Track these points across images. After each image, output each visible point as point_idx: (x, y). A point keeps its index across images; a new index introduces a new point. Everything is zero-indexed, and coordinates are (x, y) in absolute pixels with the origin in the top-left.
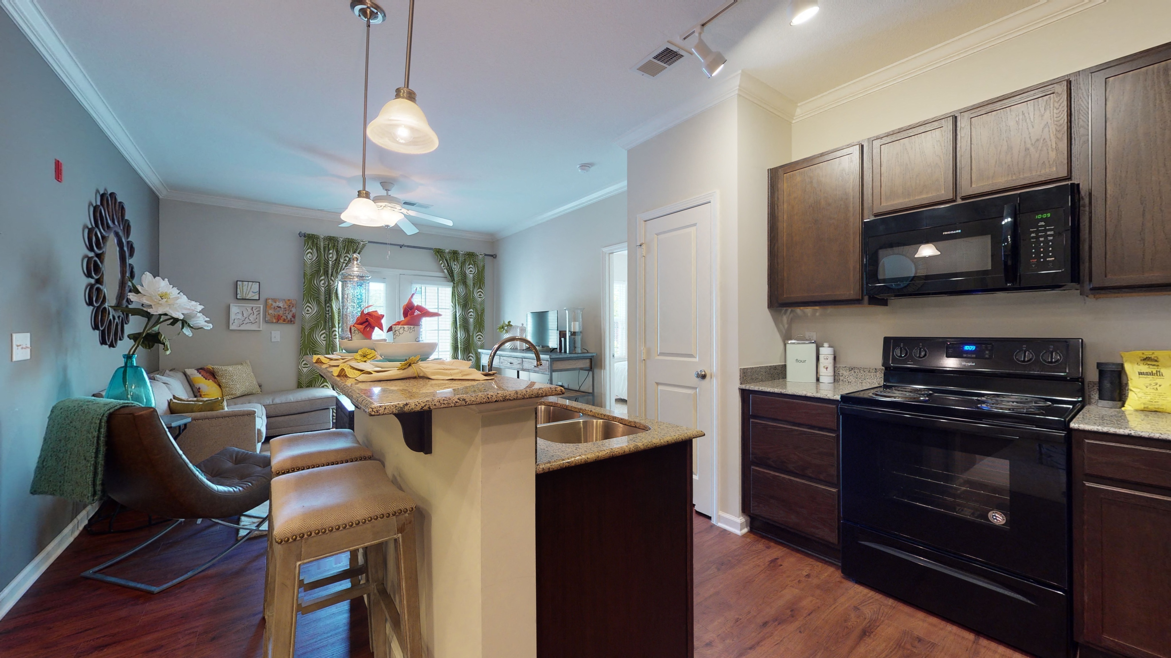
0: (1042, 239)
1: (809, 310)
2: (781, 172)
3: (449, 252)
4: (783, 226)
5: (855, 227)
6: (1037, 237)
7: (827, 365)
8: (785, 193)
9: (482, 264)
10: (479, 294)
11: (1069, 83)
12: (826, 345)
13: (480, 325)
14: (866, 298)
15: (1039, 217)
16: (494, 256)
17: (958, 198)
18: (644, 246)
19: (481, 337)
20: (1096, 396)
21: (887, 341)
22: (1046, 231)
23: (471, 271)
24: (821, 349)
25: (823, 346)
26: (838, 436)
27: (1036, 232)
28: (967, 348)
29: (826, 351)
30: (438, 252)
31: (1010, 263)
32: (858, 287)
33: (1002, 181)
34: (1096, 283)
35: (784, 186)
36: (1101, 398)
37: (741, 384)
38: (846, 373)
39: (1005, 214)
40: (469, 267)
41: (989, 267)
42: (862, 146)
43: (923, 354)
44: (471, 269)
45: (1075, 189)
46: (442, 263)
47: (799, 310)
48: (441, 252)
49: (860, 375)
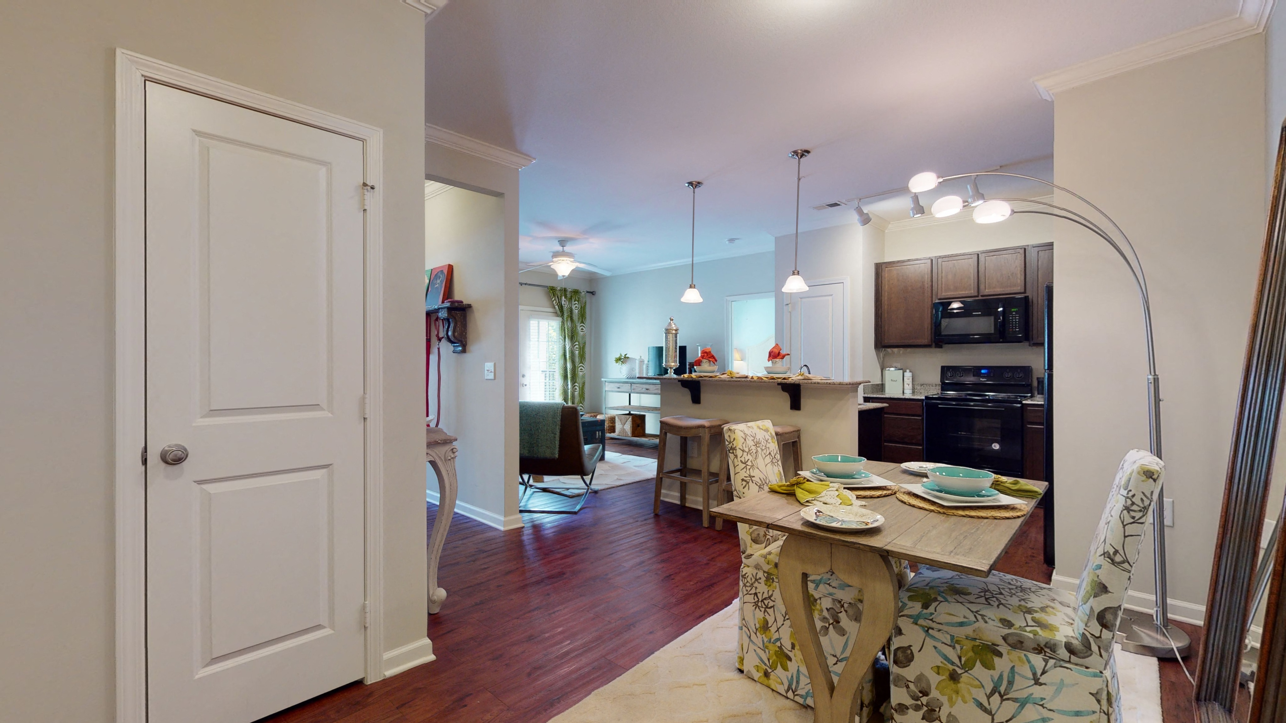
0: (1014, 320)
1: (896, 350)
2: (884, 266)
3: (560, 290)
4: (885, 298)
5: (928, 304)
6: (1012, 319)
7: (909, 383)
8: (886, 280)
9: (584, 300)
10: (581, 328)
11: (1025, 249)
12: (908, 371)
13: (582, 357)
14: (934, 344)
15: (1013, 310)
16: (593, 293)
17: (980, 296)
18: (790, 305)
19: (583, 368)
20: (1036, 393)
21: (943, 368)
22: (1015, 317)
23: (576, 307)
24: (905, 373)
25: (906, 372)
26: (923, 419)
27: (1012, 317)
28: (983, 371)
29: (908, 374)
30: (552, 290)
31: (1001, 329)
32: (929, 338)
33: (998, 290)
34: (1035, 341)
35: (886, 274)
36: (1038, 394)
37: (864, 394)
38: (919, 388)
39: (1000, 306)
40: (574, 303)
41: (993, 332)
42: (932, 260)
43: (961, 375)
44: (576, 305)
45: (1026, 298)
46: (554, 301)
47: (889, 350)
48: (554, 289)
49: (927, 388)
